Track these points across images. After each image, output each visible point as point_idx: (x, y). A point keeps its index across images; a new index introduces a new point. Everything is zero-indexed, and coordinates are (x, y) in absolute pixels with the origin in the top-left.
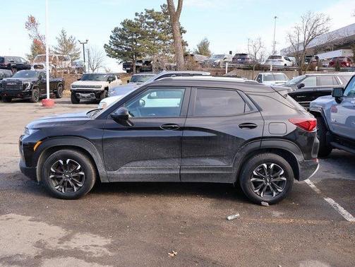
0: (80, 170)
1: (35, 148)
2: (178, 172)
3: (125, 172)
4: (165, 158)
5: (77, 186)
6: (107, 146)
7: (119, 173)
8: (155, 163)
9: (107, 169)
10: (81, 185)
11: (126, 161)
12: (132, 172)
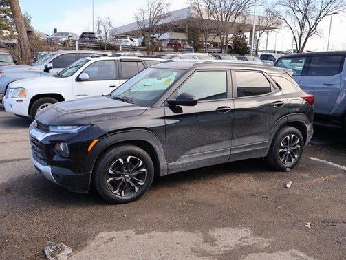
0: (142, 167)
1: (89, 149)
2: (228, 153)
3: (184, 161)
4: (219, 142)
5: (138, 185)
6: (170, 136)
7: (179, 163)
8: (211, 147)
9: (168, 160)
10: (143, 184)
11: (186, 149)
12: (191, 160)
